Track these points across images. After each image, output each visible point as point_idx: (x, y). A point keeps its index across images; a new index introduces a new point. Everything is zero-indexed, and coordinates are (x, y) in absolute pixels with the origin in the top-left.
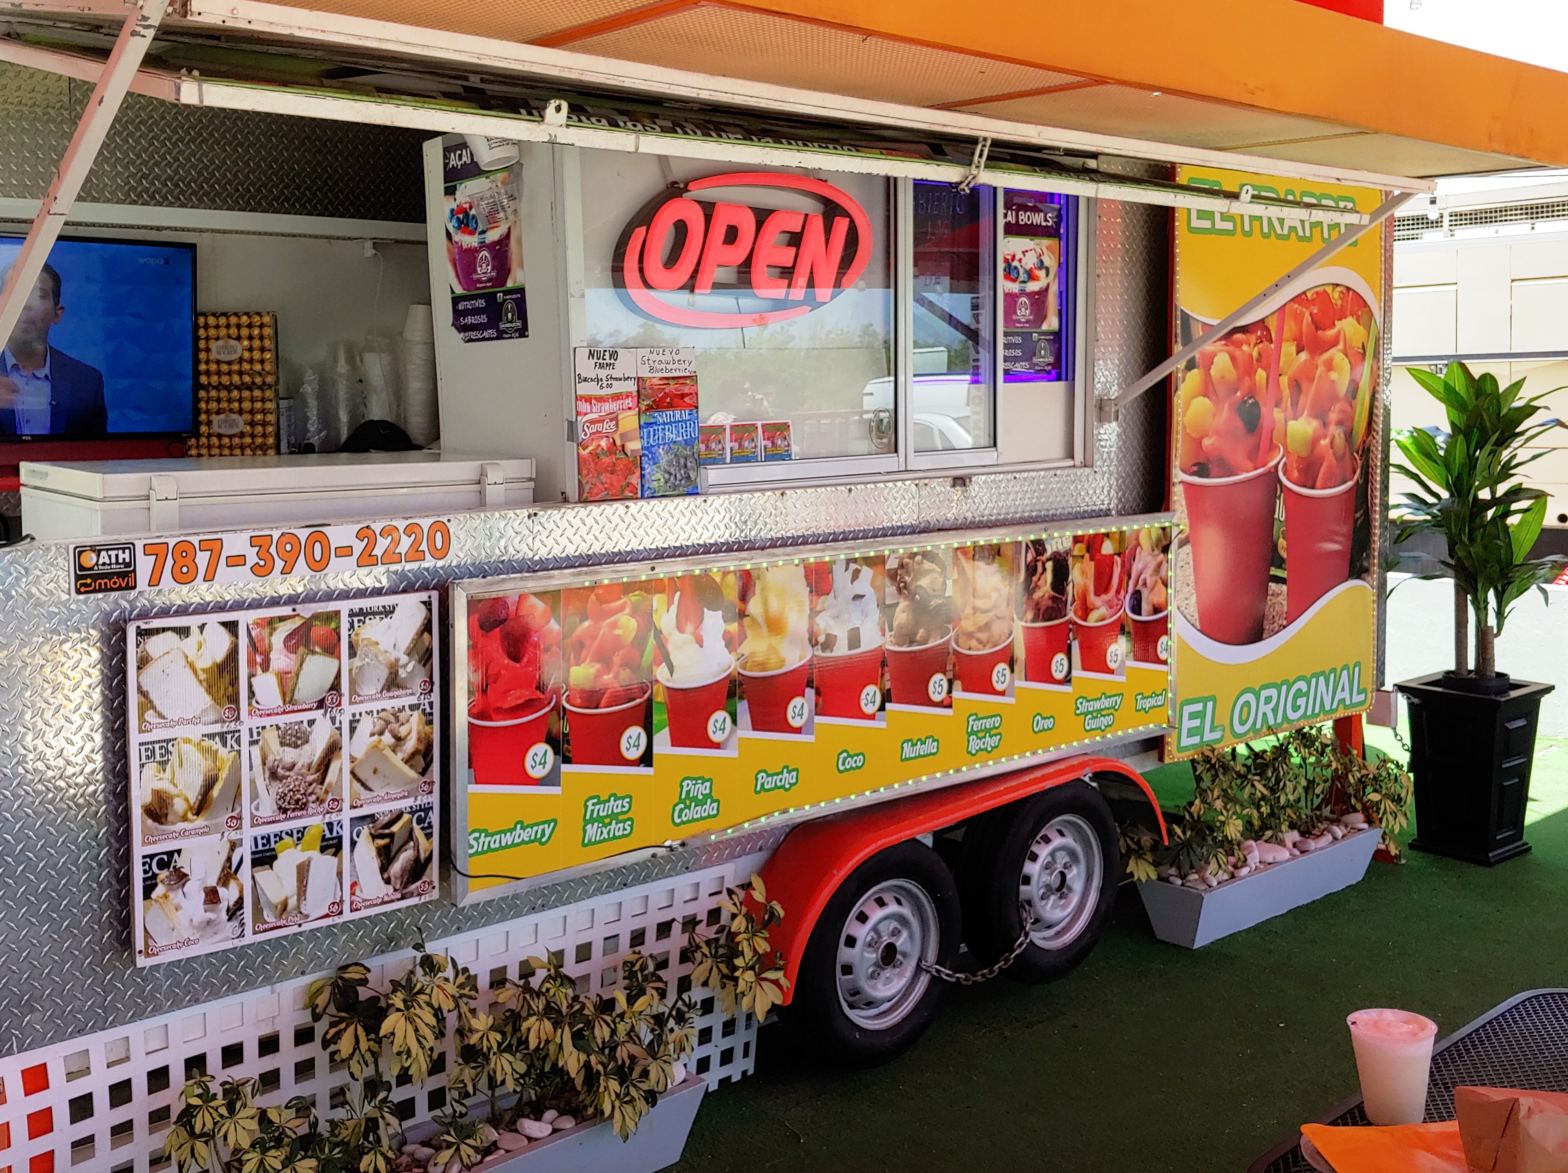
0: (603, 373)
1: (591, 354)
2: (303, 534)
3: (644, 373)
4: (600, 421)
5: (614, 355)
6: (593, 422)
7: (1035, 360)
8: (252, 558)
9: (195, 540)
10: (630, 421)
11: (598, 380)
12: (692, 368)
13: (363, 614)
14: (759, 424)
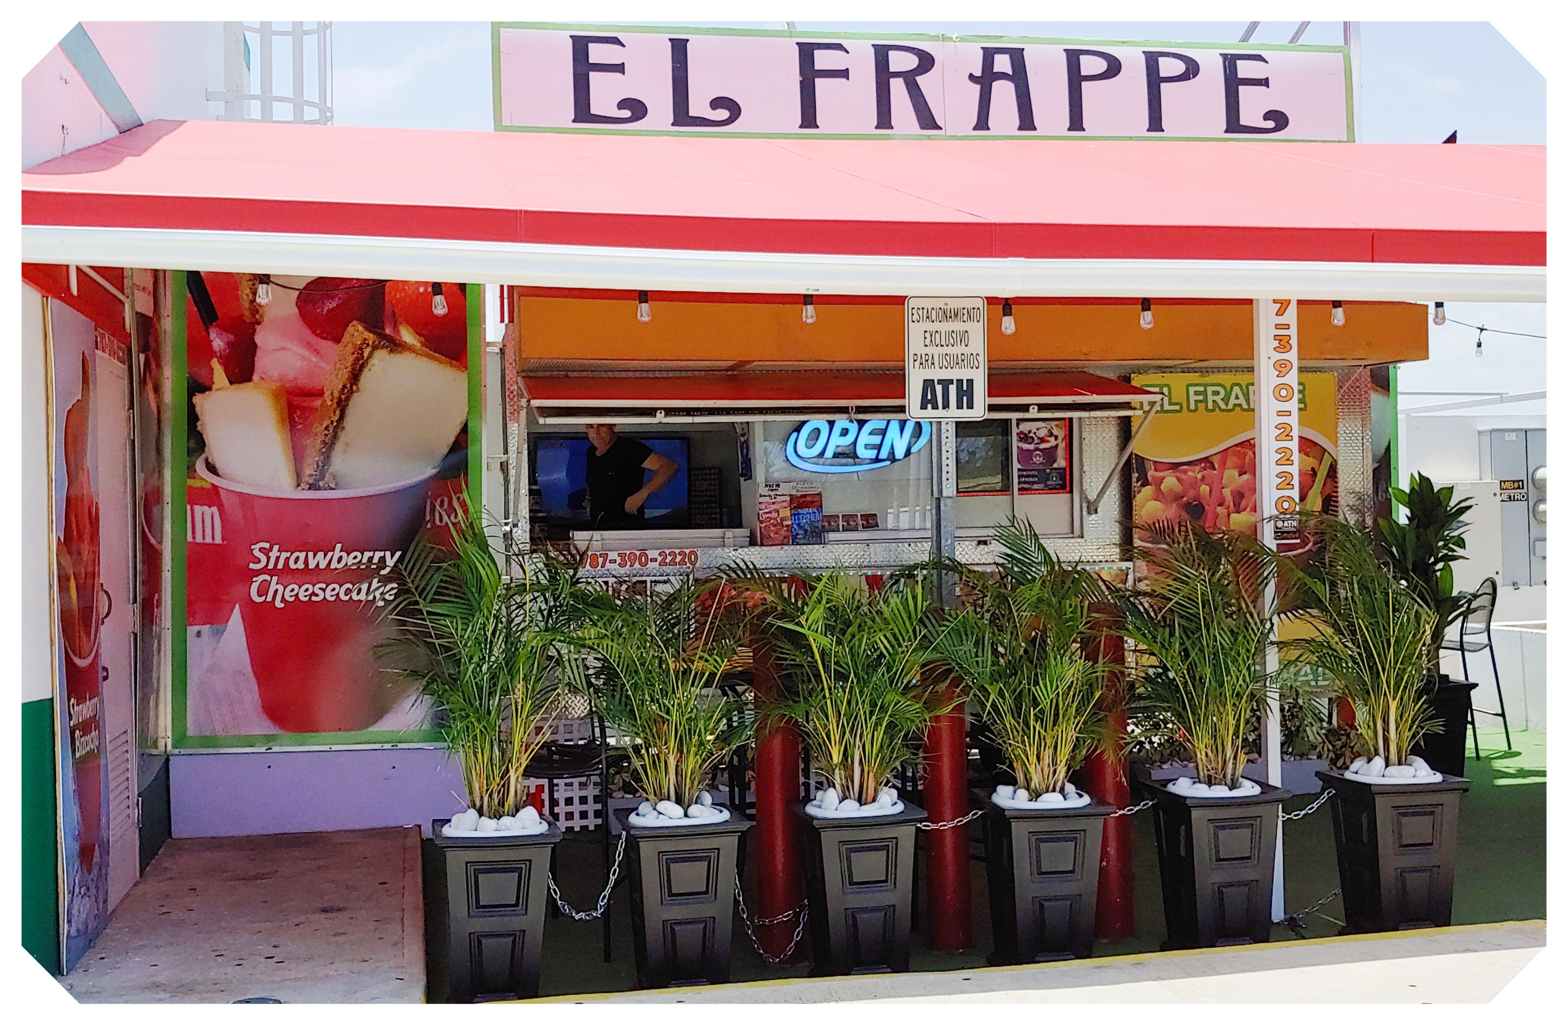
0: (772, 493)
1: (766, 486)
2: (638, 553)
3: (794, 492)
4: (770, 512)
5: (778, 486)
6: (766, 513)
7: (1048, 483)
8: (619, 561)
9: (598, 553)
10: (786, 513)
11: (770, 496)
12: (819, 490)
13: (655, 582)
14: (859, 515)
